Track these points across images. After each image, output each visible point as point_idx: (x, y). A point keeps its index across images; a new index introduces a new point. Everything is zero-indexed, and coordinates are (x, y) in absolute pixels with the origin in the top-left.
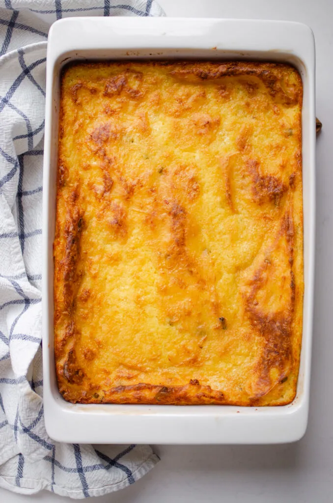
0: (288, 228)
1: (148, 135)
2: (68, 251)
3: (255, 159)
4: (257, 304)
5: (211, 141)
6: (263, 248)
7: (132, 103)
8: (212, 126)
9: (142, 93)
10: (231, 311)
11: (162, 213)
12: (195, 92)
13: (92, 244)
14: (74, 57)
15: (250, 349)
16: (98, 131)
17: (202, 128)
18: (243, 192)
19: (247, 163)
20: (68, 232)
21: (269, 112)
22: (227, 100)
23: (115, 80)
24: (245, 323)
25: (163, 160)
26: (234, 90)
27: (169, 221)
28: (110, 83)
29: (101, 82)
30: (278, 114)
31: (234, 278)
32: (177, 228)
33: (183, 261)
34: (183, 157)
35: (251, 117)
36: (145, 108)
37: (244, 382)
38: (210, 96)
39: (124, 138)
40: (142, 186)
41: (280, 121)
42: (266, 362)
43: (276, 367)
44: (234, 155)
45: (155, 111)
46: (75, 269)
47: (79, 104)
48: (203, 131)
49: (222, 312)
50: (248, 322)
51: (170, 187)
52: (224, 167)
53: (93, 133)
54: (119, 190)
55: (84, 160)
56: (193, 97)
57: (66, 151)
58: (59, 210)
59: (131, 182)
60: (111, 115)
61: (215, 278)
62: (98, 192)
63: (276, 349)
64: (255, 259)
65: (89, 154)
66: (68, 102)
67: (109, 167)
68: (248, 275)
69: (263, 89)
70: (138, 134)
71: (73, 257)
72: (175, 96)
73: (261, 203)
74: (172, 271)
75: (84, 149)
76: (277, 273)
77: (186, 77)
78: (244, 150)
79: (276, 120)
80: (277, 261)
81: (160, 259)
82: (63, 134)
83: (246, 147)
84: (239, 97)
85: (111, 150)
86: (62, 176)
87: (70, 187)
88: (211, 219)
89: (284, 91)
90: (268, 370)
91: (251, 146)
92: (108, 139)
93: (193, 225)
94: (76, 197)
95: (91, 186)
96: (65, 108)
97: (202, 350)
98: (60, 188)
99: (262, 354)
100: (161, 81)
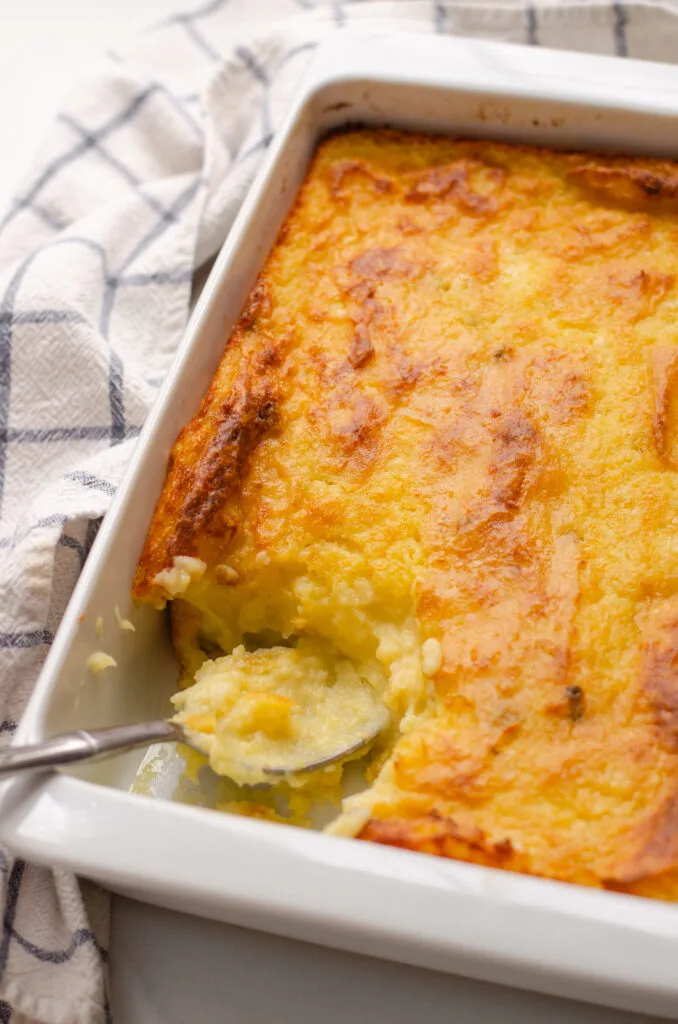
1: (488, 282)
2: (214, 450)
7: (466, 220)
8: (651, 284)
9: (494, 206)
12: (624, 223)
13: (282, 474)
15: (639, 782)
16: (370, 254)
17: (625, 287)
20: (228, 411)
23: (440, 170)
24: (639, 718)
25: (509, 335)
27: (488, 451)
29: (406, 175)
31: (633, 610)
32: (506, 466)
34: (564, 336)
38: (660, 236)
39: (429, 279)
40: (442, 373)
45: (520, 244)
47: (341, 199)
48: (626, 292)
49: (580, 675)
50: (647, 716)
53: (357, 257)
54: (383, 370)
55: (318, 301)
56: (619, 229)
57: (280, 271)
58: (223, 368)
59: (418, 358)
60: (411, 234)
62: (329, 366)
65: (334, 292)
67: (372, 320)
70: (463, 276)
71: (222, 467)
72: (577, 224)
74: (466, 558)
75: (325, 282)
77: (609, 185)
81: (442, 530)
86: (254, 307)
87: (264, 335)
88: (602, 468)
92: (388, 270)
94: (272, 361)
95: (316, 353)
98: (241, 330)
100: (550, 189)
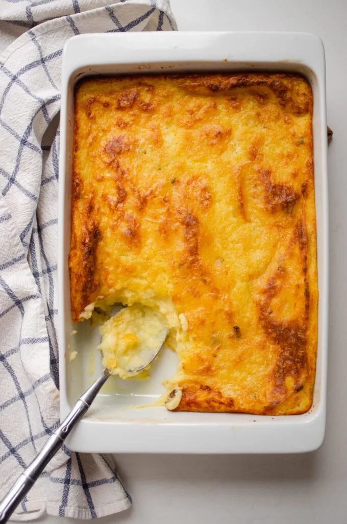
0: (302, 235)
1: (160, 147)
2: (85, 263)
3: (266, 168)
4: (270, 313)
5: (222, 151)
6: (277, 256)
7: (144, 115)
8: (223, 136)
9: (154, 106)
10: (246, 320)
11: (175, 223)
12: (206, 104)
13: (108, 255)
14: (88, 72)
15: (265, 358)
16: (111, 143)
17: (213, 139)
18: (255, 200)
19: (259, 172)
20: (84, 244)
21: (280, 121)
22: (238, 111)
23: (127, 93)
24: (259, 332)
25: (175, 171)
26: (245, 100)
27: (182, 230)
28: (123, 96)
29: (113, 96)
30: (289, 124)
31: (248, 287)
32: (190, 238)
33: (197, 270)
34: (195, 167)
35: (262, 126)
36: (157, 120)
37: (259, 391)
38: (221, 107)
39: (137, 150)
40: (155, 197)
41: (291, 130)
42: (281, 371)
43: (292, 376)
44: (246, 164)
45: (167, 123)
46: (92, 280)
47: (92, 118)
48: (214, 141)
49: (236, 321)
50: (263, 331)
51: (182, 197)
52: (236, 177)
53: (106, 145)
54: (132, 201)
55: (98, 172)
56: (205, 108)
57: (80, 163)
58: (75, 222)
59: (144, 193)
60: (124, 128)
61: (229, 287)
62: (112, 203)
63: (291, 357)
64: (269, 267)
65: (102, 166)
66: (82, 116)
67: (122, 178)
68: (261, 283)
69: (274, 99)
70: (150, 146)
71: (90, 269)
72: (187, 108)
73: (274, 211)
74: (185, 280)
75: (98, 161)
76: (291, 281)
77: (197, 89)
78: (256, 159)
79: (287, 129)
80: (290, 269)
81: (173, 269)
82: (77, 147)
83: (257, 157)
84: (250, 107)
85: (124, 162)
86: (78, 188)
87: (84, 199)
88: (224, 228)
89: (295, 101)
90: (284, 379)
91: (262, 155)
92: (121, 151)
93: (206, 234)
94: (91, 208)
95: (105, 197)
96: (79, 122)
97: (217, 359)
98: (75, 200)
99: (276, 362)
100: (173, 94)
